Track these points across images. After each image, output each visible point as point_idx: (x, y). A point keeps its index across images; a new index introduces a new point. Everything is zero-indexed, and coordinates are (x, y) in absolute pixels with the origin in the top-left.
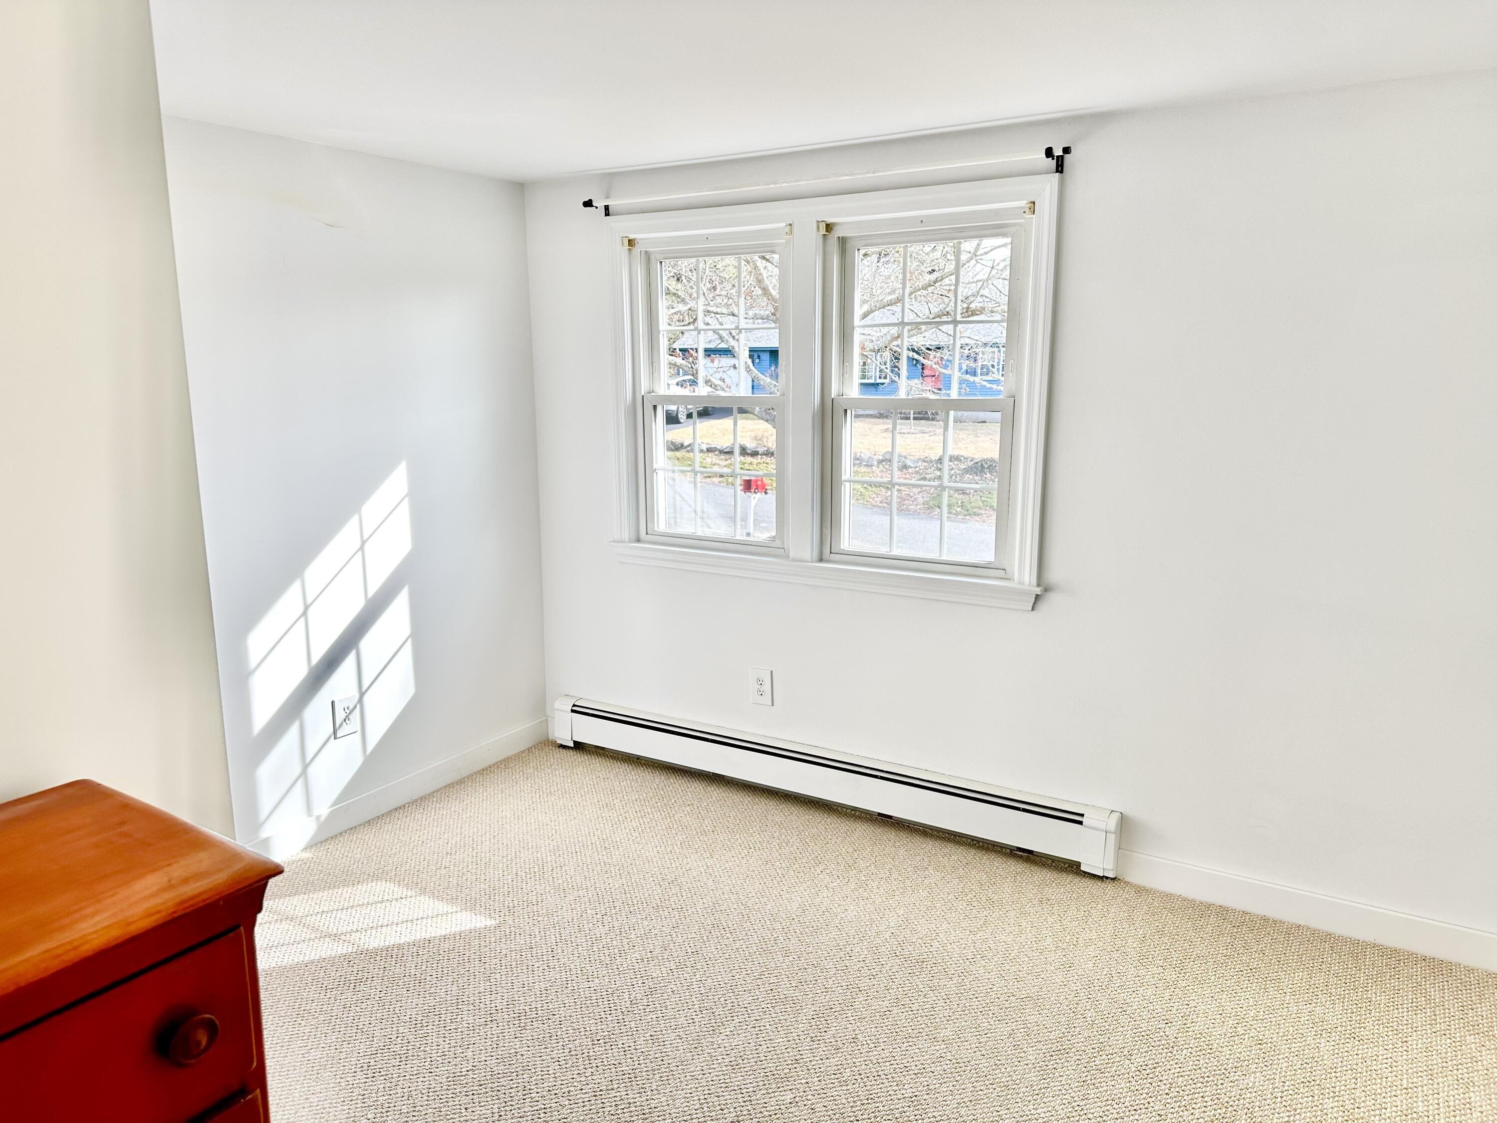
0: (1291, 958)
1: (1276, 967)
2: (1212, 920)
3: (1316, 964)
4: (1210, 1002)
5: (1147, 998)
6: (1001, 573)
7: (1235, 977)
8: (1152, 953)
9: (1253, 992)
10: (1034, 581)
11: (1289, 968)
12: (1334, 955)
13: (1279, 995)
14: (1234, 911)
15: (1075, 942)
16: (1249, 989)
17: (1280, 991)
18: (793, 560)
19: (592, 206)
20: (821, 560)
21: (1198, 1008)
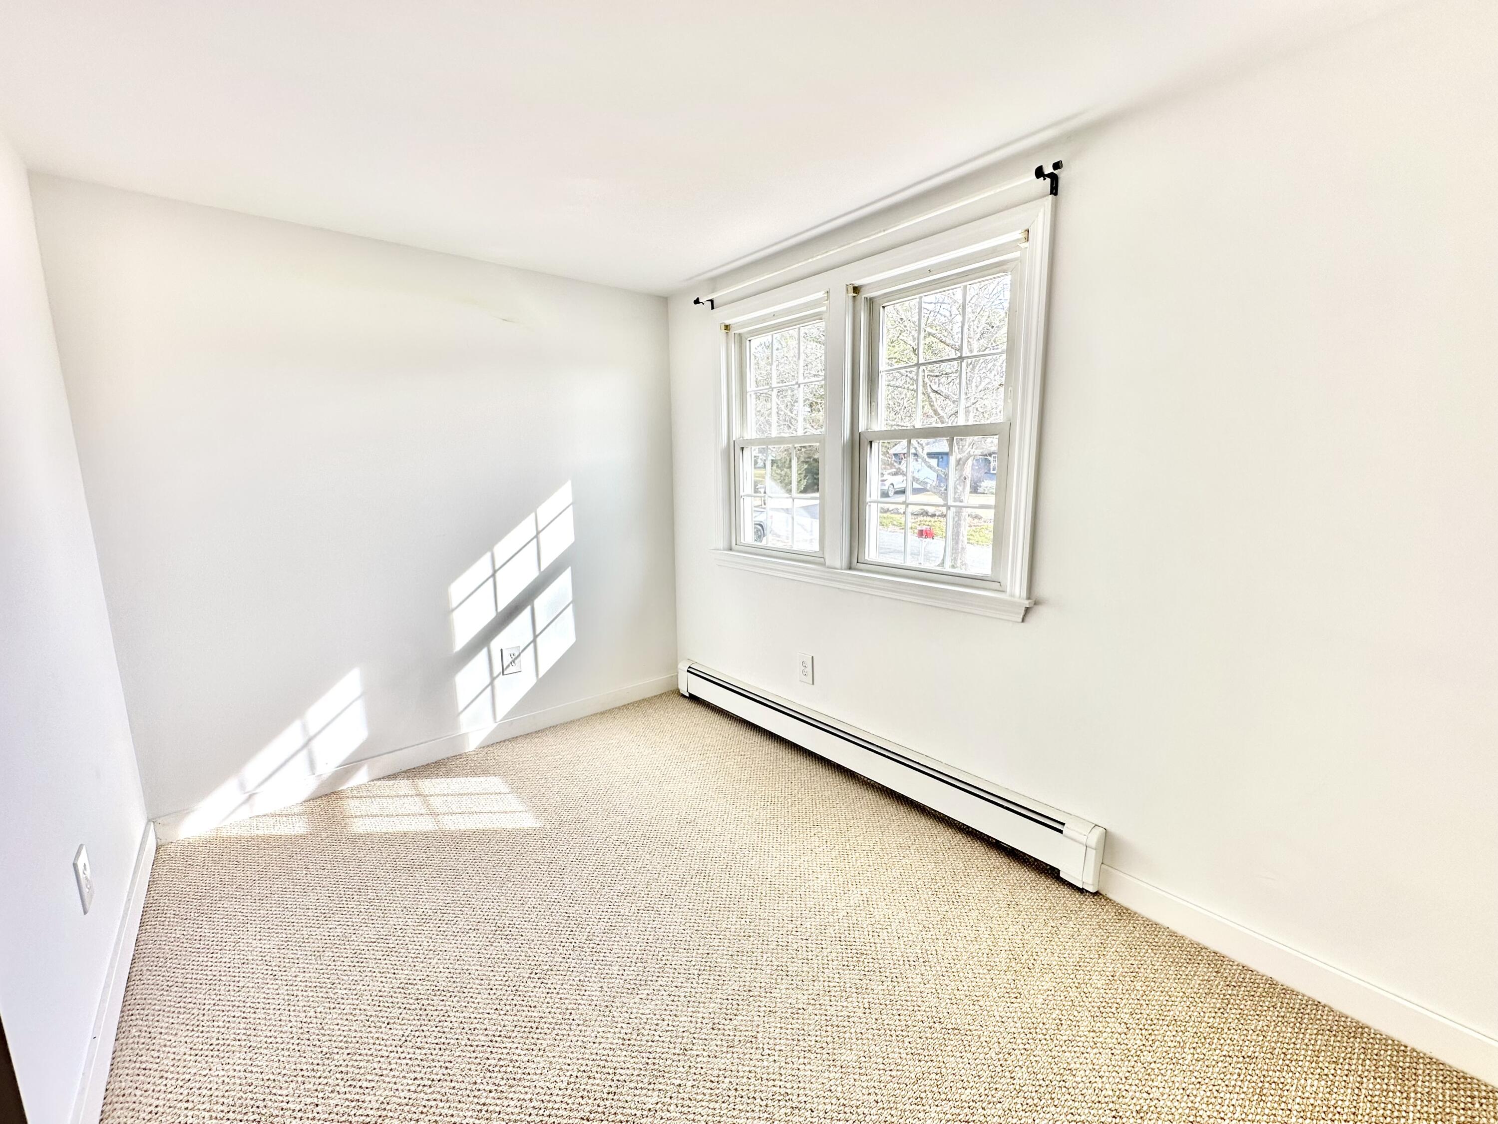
0: (1303, 1052)
1: (1281, 1062)
2: (1202, 969)
3: (1339, 1072)
4: (1179, 1098)
5: (1097, 1067)
6: (995, 586)
7: (1220, 1064)
8: (1118, 1001)
9: (1243, 1096)
10: (1024, 594)
11: (1299, 1069)
12: (1368, 1062)
13: (1281, 1112)
14: (1231, 962)
15: (1030, 965)
16: (1237, 1089)
17: (1283, 1106)
18: (828, 567)
19: (699, 303)
20: (850, 568)
21: (1162, 1102)
